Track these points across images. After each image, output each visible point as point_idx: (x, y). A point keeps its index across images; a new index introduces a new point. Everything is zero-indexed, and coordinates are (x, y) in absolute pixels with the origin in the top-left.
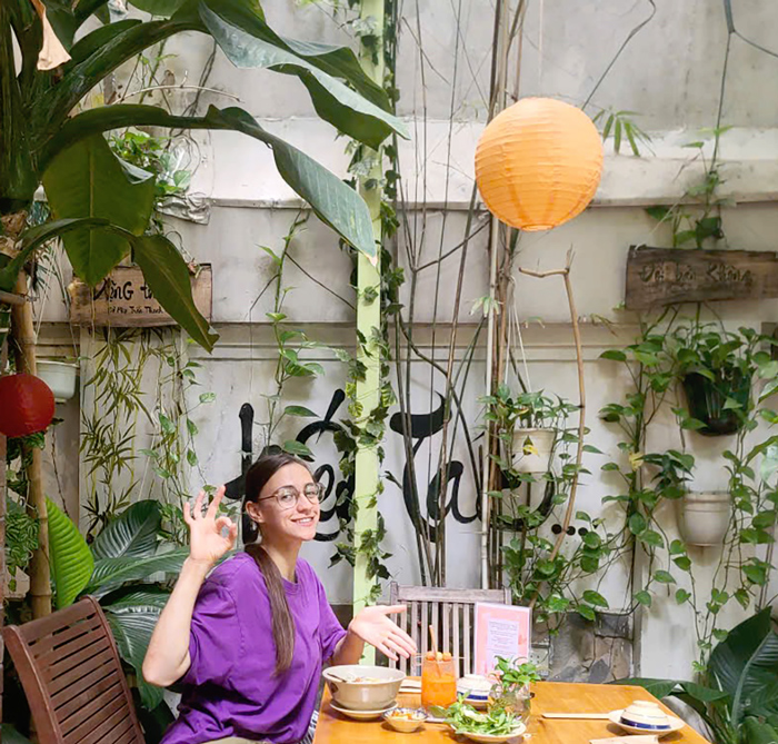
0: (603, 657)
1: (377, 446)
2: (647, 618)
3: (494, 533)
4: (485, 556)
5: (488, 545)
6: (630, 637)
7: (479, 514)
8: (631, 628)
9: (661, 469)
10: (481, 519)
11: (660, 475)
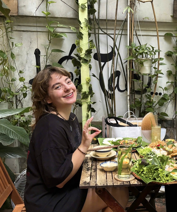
1: (89, 64)
3: (132, 95)
4: (129, 103)
5: (130, 99)
6: (175, 127)
7: (126, 89)
8: (175, 124)
10: (127, 91)
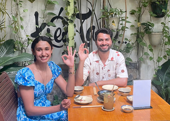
0: (131, 74)
1: (74, 23)
2: (142, 64)
6: (138, 68)
8: (138, 66)
9: (145, 26)
11: (145, 28)
